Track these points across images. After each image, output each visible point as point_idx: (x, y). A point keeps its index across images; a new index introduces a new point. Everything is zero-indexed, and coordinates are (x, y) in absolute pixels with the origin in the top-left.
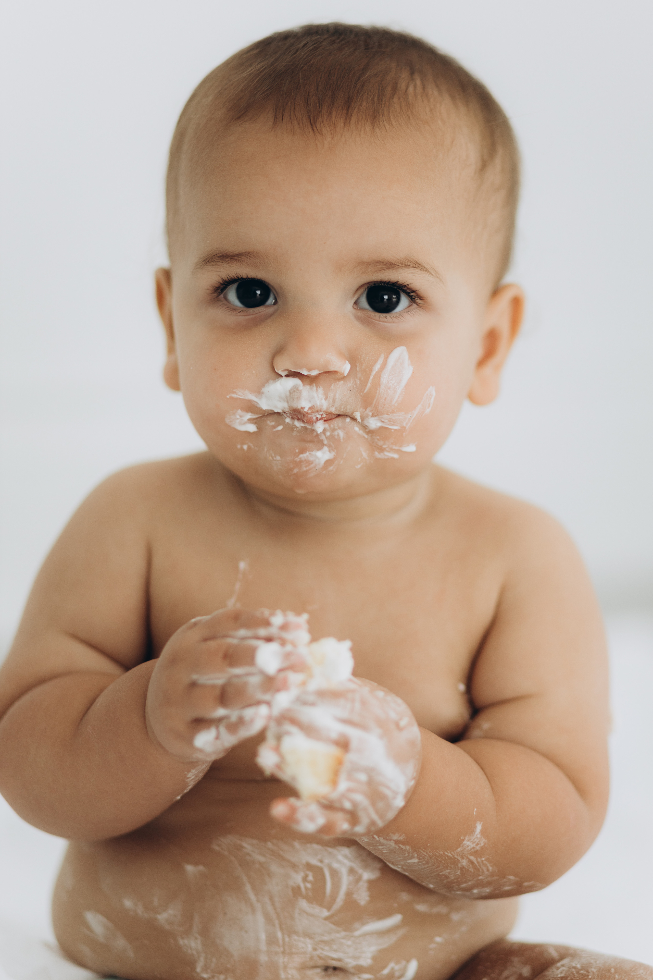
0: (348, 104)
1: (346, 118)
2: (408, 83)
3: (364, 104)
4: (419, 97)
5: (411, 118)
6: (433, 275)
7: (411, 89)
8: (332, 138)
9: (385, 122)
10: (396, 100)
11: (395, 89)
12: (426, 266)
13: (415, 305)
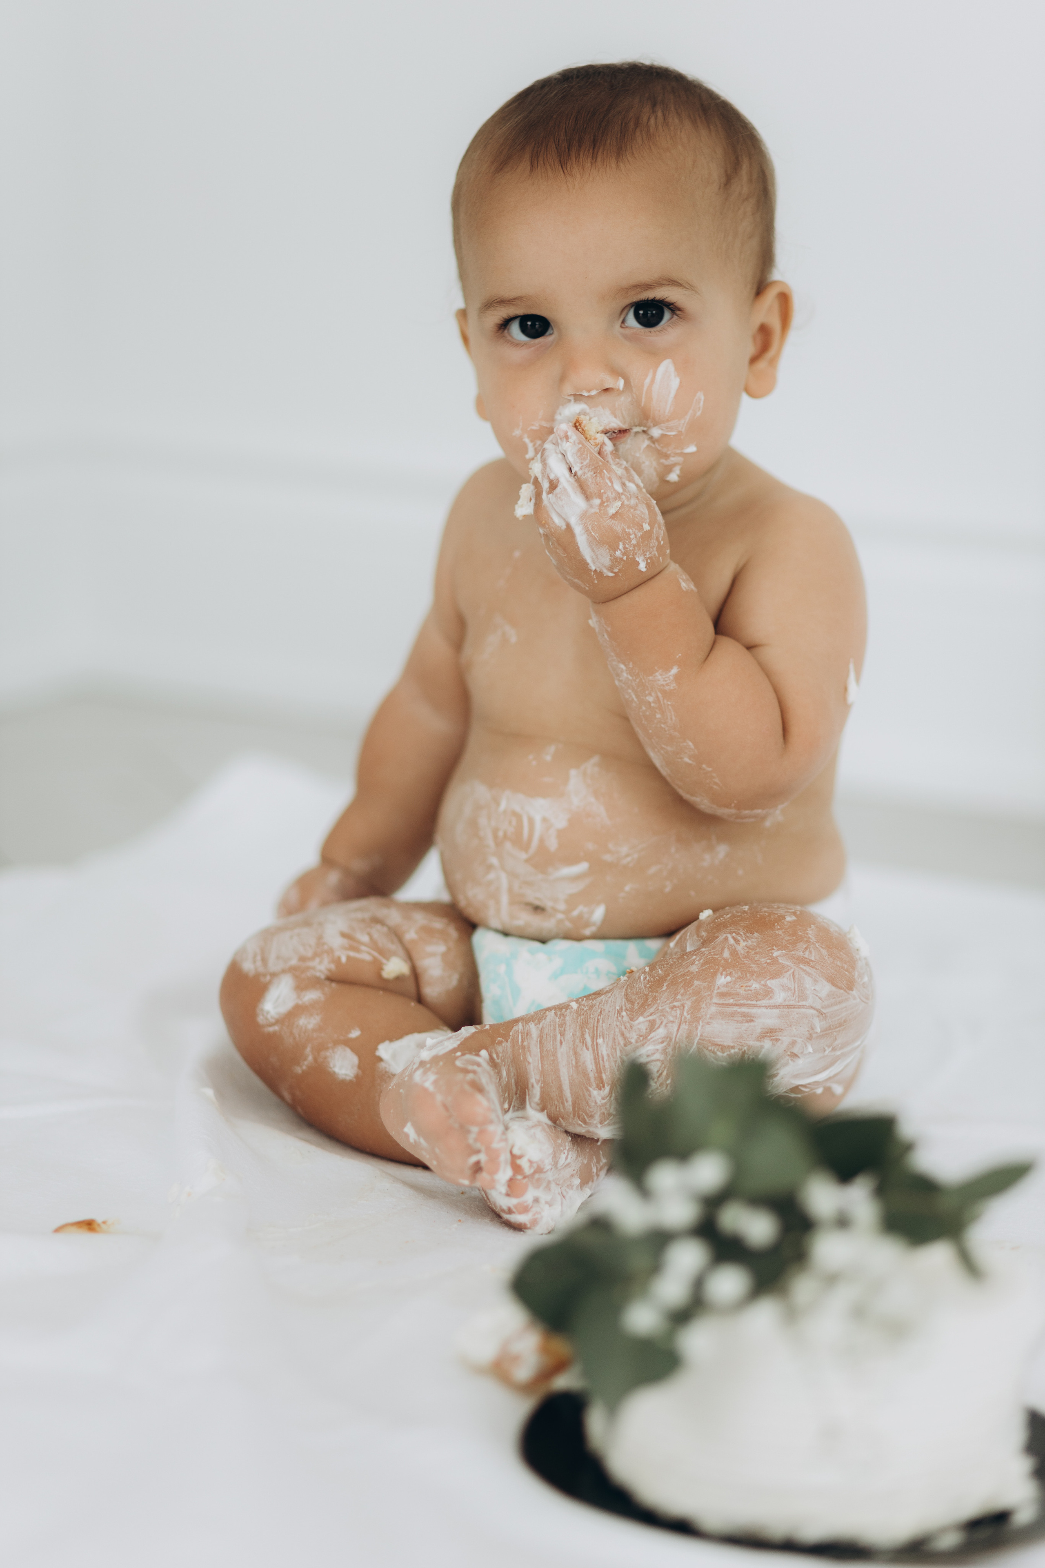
0: (594, 144)
1: (592, 157)
2: (650, 116)
3: (609, 141)
4: (660, 127)
5: (653, 148)
6: (687, 288)
7: (652, 121)
8: (581, 178)
9: (628, 155)
10: (638, 133)
11: (637, 124)
12: (680, 282)
13: (675, 317)
